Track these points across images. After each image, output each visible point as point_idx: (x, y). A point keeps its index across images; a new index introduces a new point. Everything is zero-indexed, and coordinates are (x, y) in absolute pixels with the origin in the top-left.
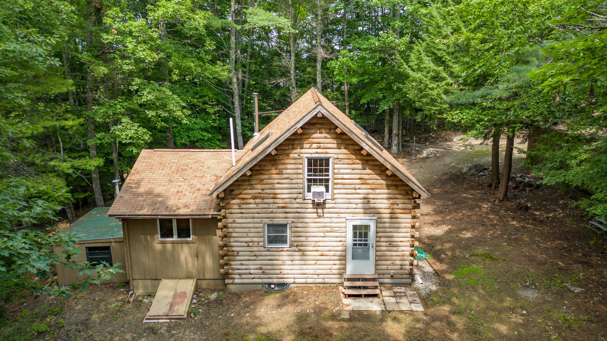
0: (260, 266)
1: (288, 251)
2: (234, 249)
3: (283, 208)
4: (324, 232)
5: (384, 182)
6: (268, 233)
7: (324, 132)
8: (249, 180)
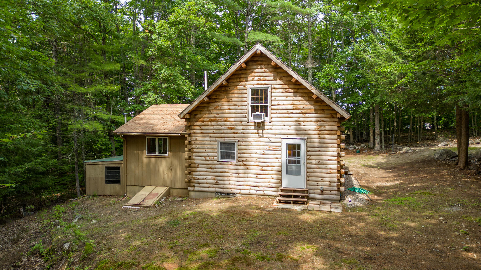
0: (214, 177)
1: (235, 165)
2: (196, 162)
3: (232, 129)
4: (264, 150)
6: (221, 150)
7: (263, 67)
8: (208, 107)
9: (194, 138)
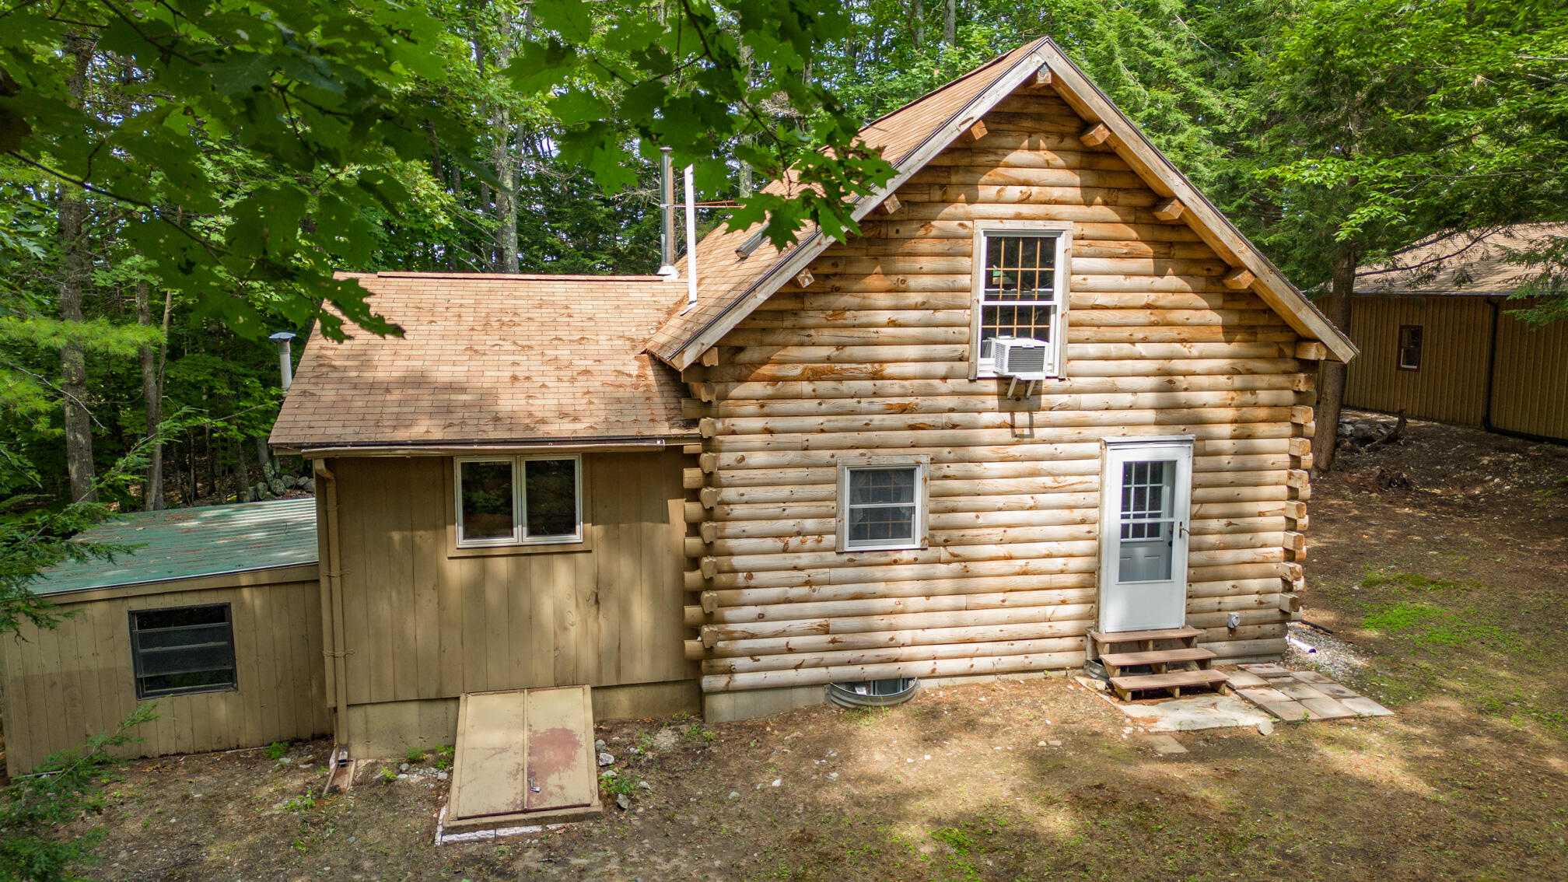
0: (822, 621)
1: (915, 561)
2: (737, 561)
3: (904, 409)
4: (1033, 492)
5: (1215, 318)
6: (852, 502)
7: (1042, 144)
9: (727, 458)
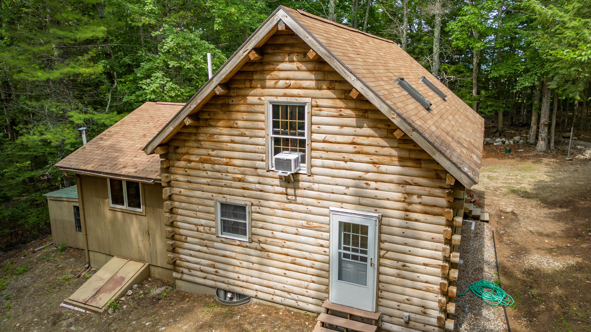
0: (212, 263)
1: (247, 246)
2: (182, 231)
3: (240, 180)
6: (221, 216)
7: (295, 59)
8: (196, 134)
9: (176, 190)
